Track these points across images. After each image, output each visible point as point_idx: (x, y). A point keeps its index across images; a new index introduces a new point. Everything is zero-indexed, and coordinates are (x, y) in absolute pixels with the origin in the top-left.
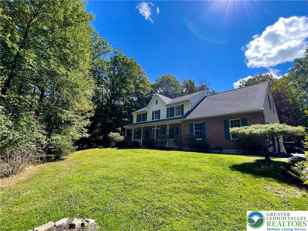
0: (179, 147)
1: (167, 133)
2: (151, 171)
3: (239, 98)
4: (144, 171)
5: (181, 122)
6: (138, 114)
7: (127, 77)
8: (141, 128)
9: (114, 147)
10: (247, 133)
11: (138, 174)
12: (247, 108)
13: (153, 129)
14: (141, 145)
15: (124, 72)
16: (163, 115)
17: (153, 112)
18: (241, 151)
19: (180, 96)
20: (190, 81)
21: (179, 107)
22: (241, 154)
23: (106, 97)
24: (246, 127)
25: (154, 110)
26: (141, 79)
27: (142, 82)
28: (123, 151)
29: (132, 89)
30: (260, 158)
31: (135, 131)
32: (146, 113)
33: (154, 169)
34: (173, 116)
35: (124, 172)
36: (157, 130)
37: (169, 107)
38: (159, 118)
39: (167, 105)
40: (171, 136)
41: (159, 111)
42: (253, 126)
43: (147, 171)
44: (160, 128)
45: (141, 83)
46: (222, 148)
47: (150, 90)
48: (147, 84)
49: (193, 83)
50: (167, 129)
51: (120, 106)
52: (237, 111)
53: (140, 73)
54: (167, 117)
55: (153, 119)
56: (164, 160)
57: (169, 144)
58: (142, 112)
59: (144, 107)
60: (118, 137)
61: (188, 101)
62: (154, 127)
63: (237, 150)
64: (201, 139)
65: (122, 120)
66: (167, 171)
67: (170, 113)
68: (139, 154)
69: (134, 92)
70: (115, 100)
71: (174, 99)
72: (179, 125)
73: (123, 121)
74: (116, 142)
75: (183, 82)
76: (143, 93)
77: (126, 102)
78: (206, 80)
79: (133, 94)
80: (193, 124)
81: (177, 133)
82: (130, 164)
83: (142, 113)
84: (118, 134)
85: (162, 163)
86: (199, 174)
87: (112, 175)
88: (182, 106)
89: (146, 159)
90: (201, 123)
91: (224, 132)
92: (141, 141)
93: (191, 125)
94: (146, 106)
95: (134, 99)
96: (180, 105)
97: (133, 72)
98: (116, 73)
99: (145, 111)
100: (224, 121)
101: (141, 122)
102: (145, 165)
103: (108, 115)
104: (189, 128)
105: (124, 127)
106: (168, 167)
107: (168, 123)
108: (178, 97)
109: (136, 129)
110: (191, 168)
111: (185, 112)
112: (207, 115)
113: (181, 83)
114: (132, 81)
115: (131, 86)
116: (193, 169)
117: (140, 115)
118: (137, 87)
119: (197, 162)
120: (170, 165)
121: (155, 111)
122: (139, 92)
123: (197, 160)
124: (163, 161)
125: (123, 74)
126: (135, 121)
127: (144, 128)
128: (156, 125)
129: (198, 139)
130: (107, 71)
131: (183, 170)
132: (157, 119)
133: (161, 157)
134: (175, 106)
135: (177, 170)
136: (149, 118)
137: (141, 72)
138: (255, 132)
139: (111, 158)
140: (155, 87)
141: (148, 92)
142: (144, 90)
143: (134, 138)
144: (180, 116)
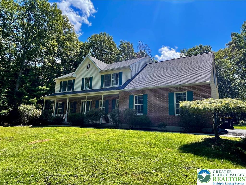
0: (116, 125)
1: (101, 106)
2: (86, 160)
3: (185, 68)
4: (75, 160)
5: (119, 93)
6: (62, 81)
7: (47, 30)
8: (66, 100)
9: (27, 125)
10: (201, 108)
11: (66, 165)
12: (194, 80)
13: (82, 101)
14: (66, 121)
15: (43, 23)
16: (97, 84)
17: (83, 79)
18: (187, 128)
19: (116, 61)
20: (128, 45)
21: (117, 75)
22: (187, 131)
23: (16, 55)
24: (198, 101)
25: (85, 77)
26: (68, 35)
27: (69, 39)
28: (40, 131)
29: (54, 47)
30: (210, 136)
31: (57, 104)
32: (74, 80)
33: (89, 156)
34: (109, 85)
35: (44, 163)
36: (88, 102)
37: (104, 74)
38: (91, 87)
39: (102, 72)
40: (106, 111)
41: (92, 78)
42: (205, 100)
43: (79, 159)
44: (91, 100)
45: (67, 41)
46: (166, 125)
47: (78, 51)
48: (75, 42)
49: (132, 48)
50: (101, 102)
51: (35, 68)
52: (184, 83)
53: (66, 26)
54: (102, 86)
55: (82, 88)
56: (100, 143)
57: (103, 120)
58: (67, 78)
59: (70, 72)
60: (32, 112)
61: (128, 68)
62: (84, 98)
63: (182, 127)
64: (142, 114)
65: (39, 88)
66: (108, 158)
67: (105, 81)
68: (65, 134)
69: (56, 51)
70: (29, 60)
71: (110, 65)
72: (117, 96)
73: (41, 90)
74: (29, 118)
75: (120, 45)
76: (69, 54)
77: (45, 64)
78: (146, 45)
79: (55, 53)
80: (133, 96)
81: (114, 107)
82: (54, 149)
83: (67, 80)
84: (33, 107)
85: (99, 146)
86: (149, 160)
87: (25, 170)
88: (121, 73)
89: (75, 141)
90: (142, 95)
91: (168, 106)
92: (65, 116)
93: (131, 97)
94: (74, 71)
95: (57, 61)
96: (118, 72)
97: (56, 23)
98: (32, 23)
99: (72, 77)
100: (169, 93)
101: (66, 91)
102: (75, 151)
103: (18, 80)
104: (128, 100)
105: (42, 97)
106: (107, 153)
107: (102, 94)
108: (113, 63)
109: (58, 101)
110: (137, 153)
111: (124, 82)
112: (151, 86)
113: (118, 46)
114: (55, 36)
115: (52, 43)
116: (140, 154)
117: (65, 83)
118: (61, 45)
119: (143, 143)
120: (109, 149)
121: (86, 79)
122: (64, 52)
123: (141, 141)
124: (98, 143)
125: (41, 25)
126: (57, 90)
127: (71, 99)
128: (86, 96)
129: (138, 114)
130: (19, 18)
131: (128, 156)
132: (88, 89)
133: (95, 138)
134: (112, 73)
135: (120, 156)
136: (78, 87)
137: (68, 26)
138: (209, 107)
139: (22, 141)
140: (86, 48)
141: (76, 53)
142: (71, 49)
143: (56, 113)
144: (118, 86)
